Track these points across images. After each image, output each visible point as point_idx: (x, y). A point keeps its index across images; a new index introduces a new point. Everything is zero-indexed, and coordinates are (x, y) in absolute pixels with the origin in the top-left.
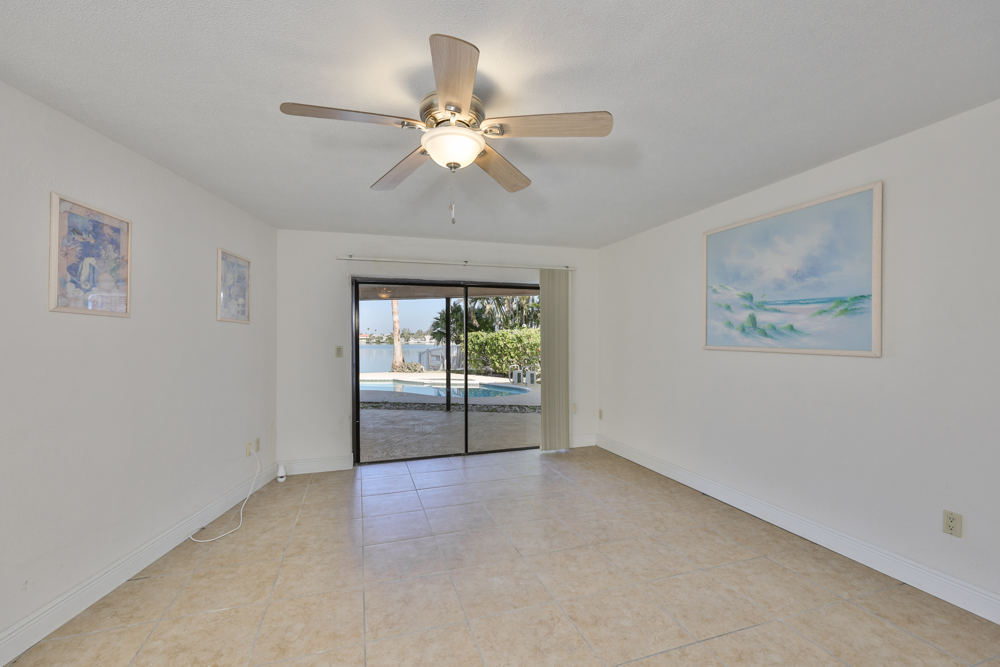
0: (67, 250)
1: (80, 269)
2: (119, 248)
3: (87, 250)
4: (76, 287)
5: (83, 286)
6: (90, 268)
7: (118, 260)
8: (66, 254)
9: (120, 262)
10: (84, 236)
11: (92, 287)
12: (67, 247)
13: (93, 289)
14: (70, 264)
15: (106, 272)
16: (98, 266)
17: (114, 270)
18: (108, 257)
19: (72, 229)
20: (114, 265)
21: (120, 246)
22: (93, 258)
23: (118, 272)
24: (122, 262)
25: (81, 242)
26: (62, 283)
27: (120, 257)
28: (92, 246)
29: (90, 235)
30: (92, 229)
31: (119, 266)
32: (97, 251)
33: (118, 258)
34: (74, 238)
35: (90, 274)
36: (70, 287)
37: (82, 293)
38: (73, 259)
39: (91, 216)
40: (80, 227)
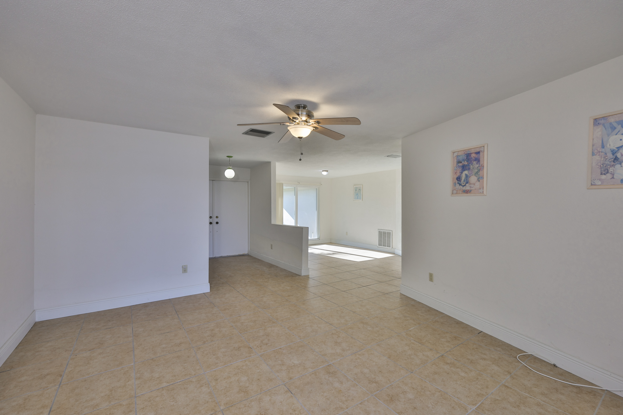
0: (456, 171)
1: (461, 177)
2: (480, 161)
3: (464, 168)
4: (460, 185)
5: (462, 184)
6: (465, 176)
7: (479, 167)
8: (456, 173)
9: (480, 168)
10: (463, 163)
11: (466, 184)
12: (456, 170)
13: (467, 184)
14: (457, 176)
15: (473, 175)
16: (469, 174)
17: (477, 173)
18: (473, 168)
19: (458, 162)
20: (476, 171)
21: (480, 160)
22: (467, 171)
23: (479, 173)
24: (481, 168)
25: (462, 166)
26: (455, 184)
27: (480, 165)
28: (467, 165)
29: (465, 161)
30: (466, 158)
31: (479, 170)
32: (468, 167)
33: (479, 166)
34: (459, 165)
35: (465, 178)
36: (458, 186)
37: (462, 187)
38: (458, 174)
39: (466, 152)
40: (461, 160)
